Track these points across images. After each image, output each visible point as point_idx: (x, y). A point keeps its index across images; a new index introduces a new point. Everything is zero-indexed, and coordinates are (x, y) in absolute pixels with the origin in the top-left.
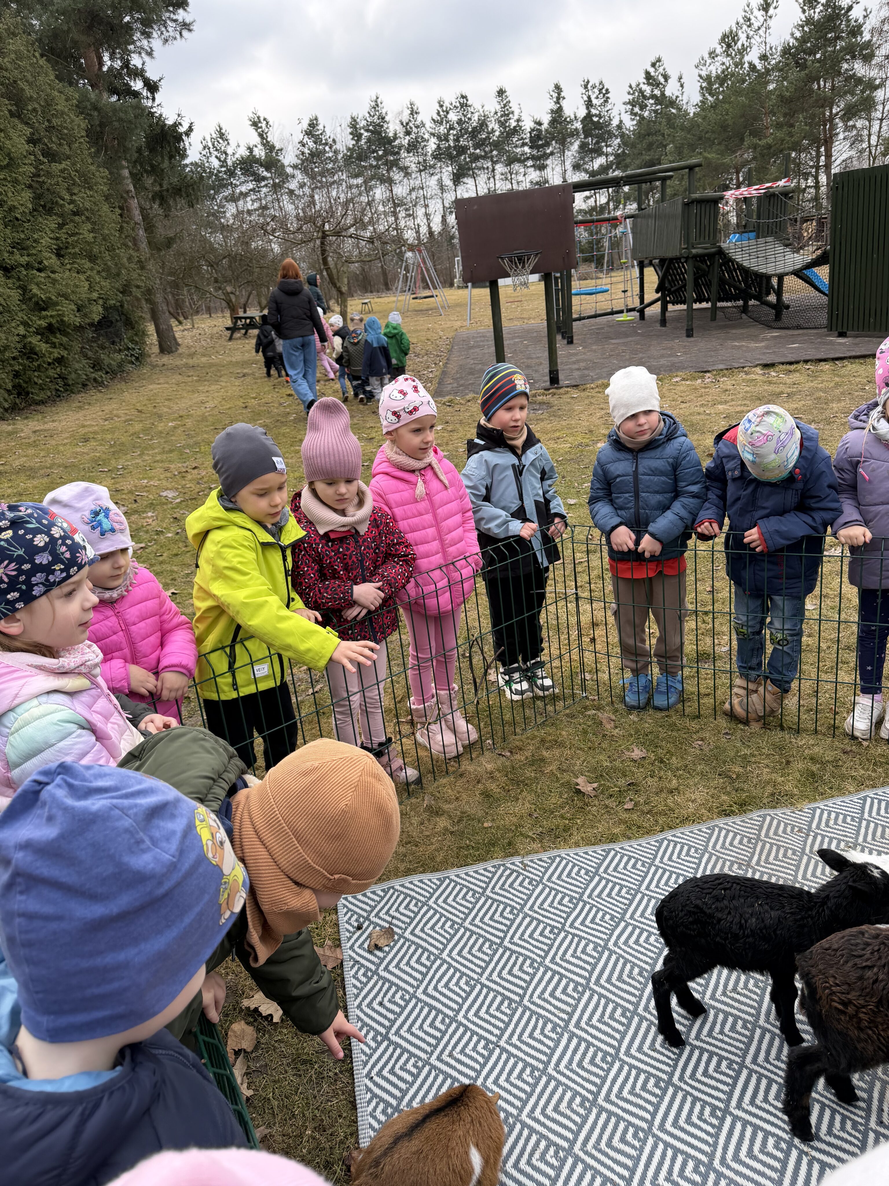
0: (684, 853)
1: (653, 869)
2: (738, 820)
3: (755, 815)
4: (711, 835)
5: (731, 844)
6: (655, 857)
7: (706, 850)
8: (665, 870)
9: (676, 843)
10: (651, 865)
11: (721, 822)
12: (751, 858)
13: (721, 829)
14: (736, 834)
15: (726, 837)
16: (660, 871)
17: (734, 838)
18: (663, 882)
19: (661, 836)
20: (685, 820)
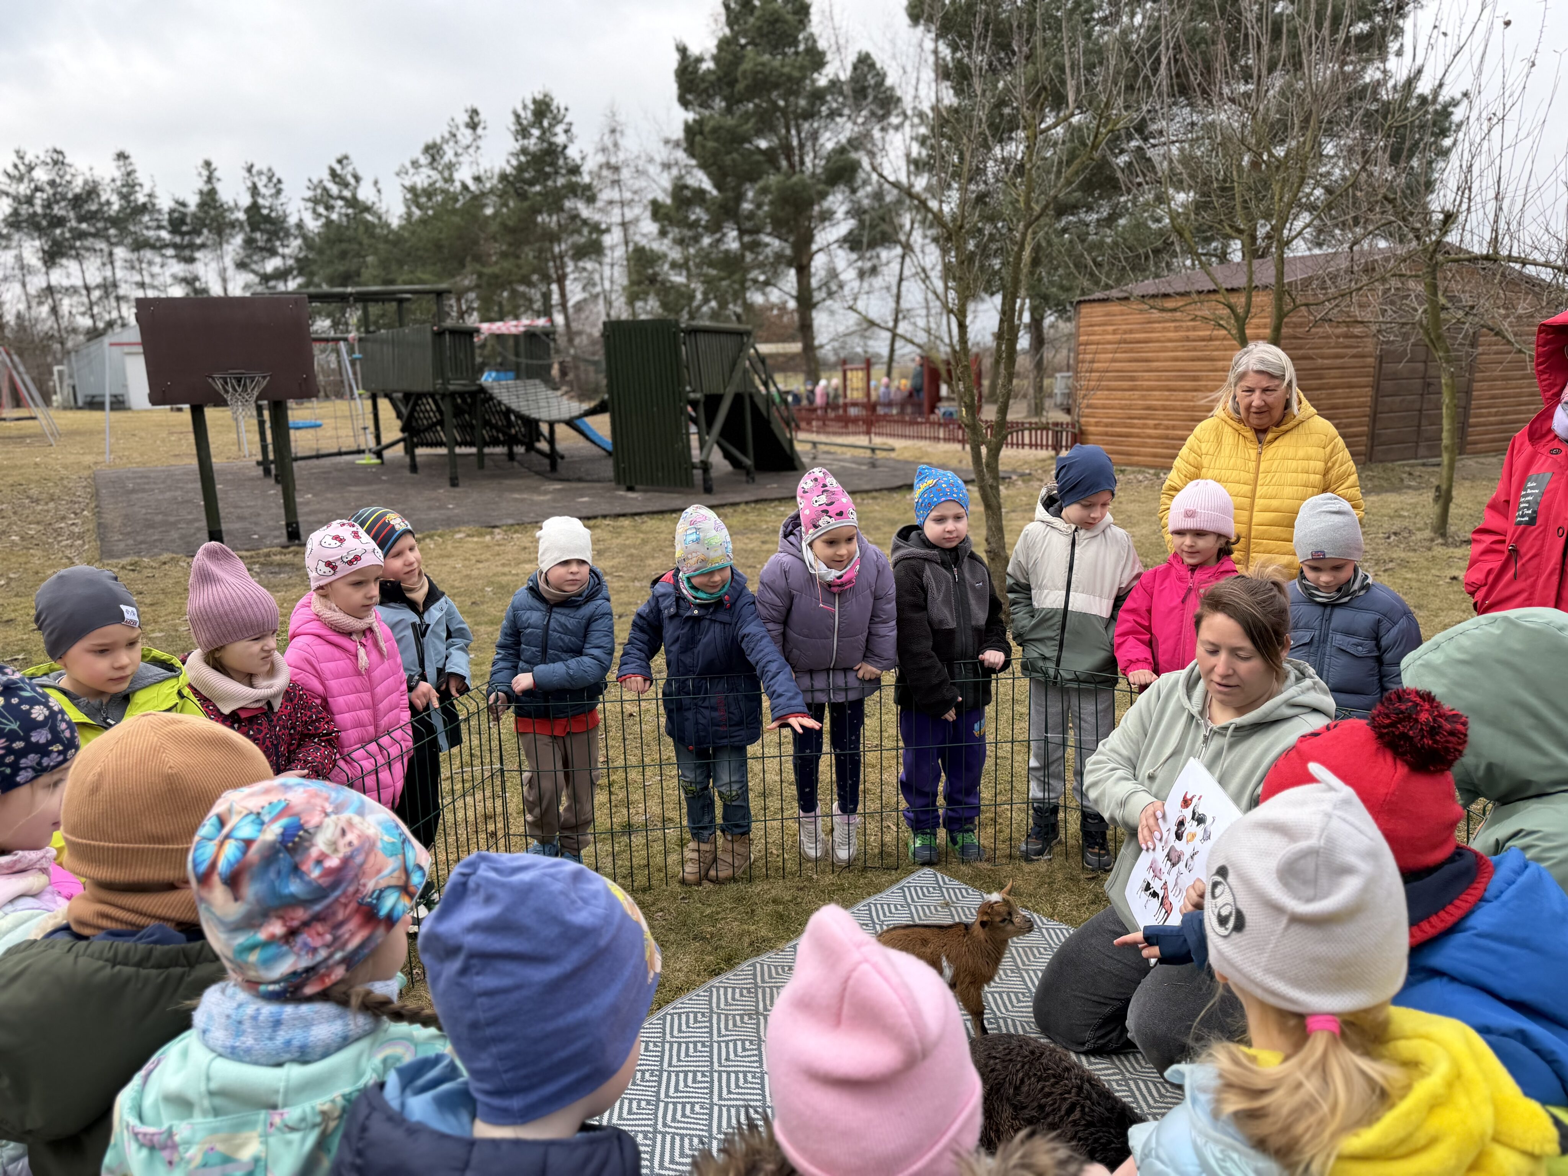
0: (691, 1021)
1: (667, 1046)
2: (730, 975)
3: (745, 966)
4: (711, 996)
5: (733, 999)
6: (664, 1034)
7: (711, 1011)
8: (680, 1044)
9: (680, 1015)
10: (663, 1043)
11: (715, 982)
12: (757, 1006)
13: (718, 988)
14: (734, 989)
15: (726, 994)
16: (675, 1046)
17: (733, 993)
18: (683, 1054)
19: (661, 1013)
20: (679, 991)
